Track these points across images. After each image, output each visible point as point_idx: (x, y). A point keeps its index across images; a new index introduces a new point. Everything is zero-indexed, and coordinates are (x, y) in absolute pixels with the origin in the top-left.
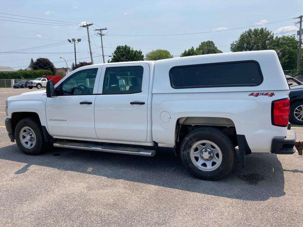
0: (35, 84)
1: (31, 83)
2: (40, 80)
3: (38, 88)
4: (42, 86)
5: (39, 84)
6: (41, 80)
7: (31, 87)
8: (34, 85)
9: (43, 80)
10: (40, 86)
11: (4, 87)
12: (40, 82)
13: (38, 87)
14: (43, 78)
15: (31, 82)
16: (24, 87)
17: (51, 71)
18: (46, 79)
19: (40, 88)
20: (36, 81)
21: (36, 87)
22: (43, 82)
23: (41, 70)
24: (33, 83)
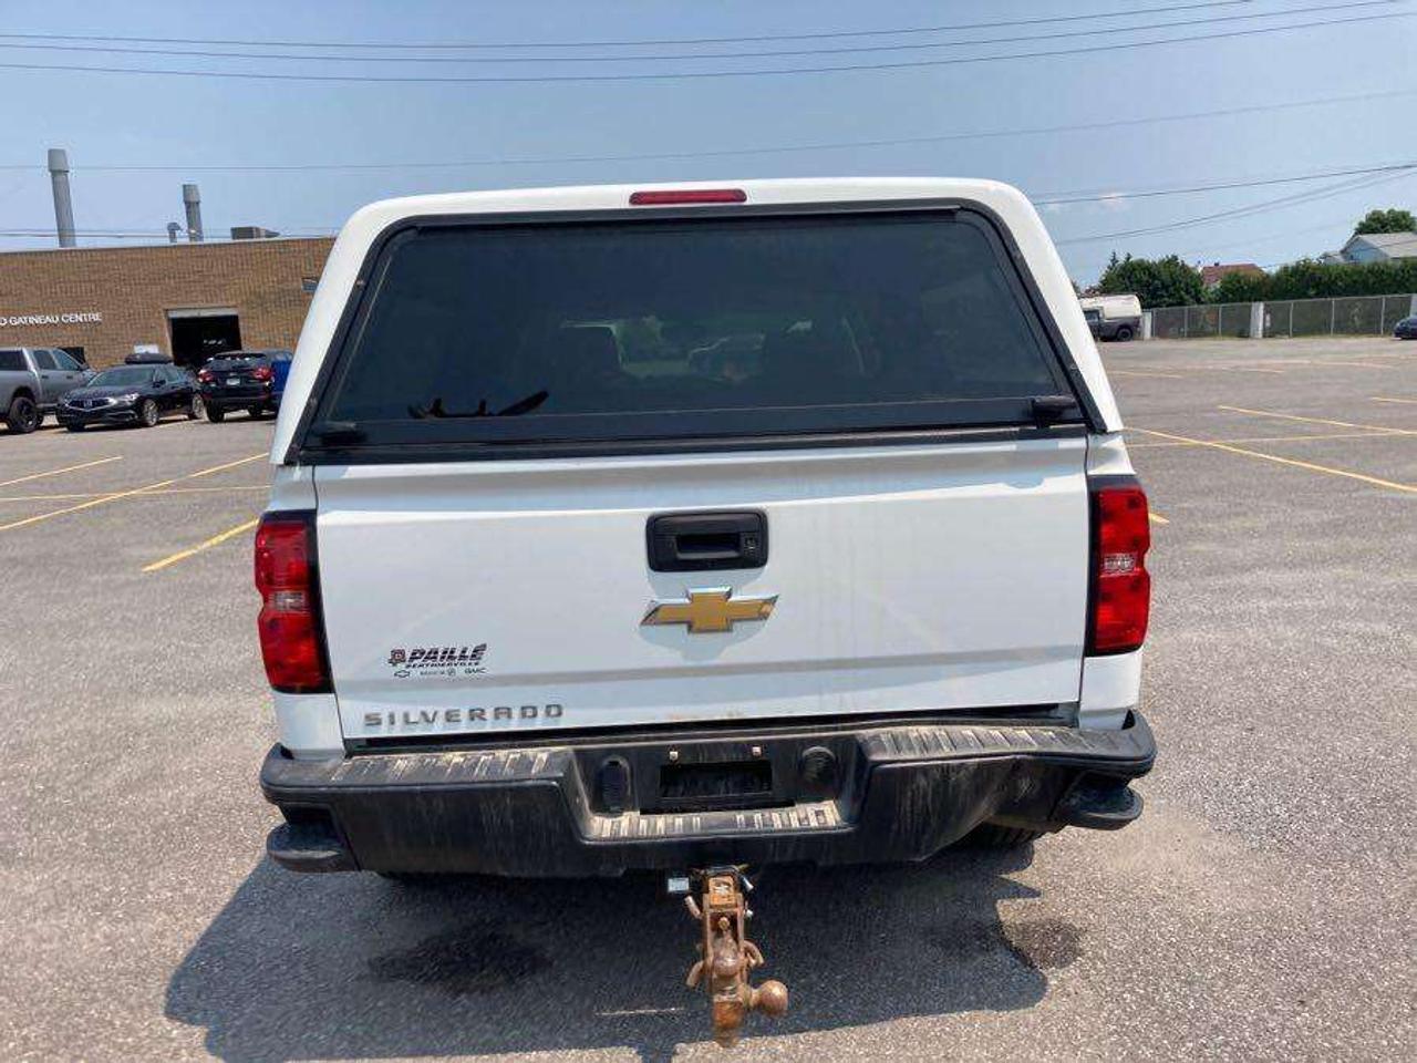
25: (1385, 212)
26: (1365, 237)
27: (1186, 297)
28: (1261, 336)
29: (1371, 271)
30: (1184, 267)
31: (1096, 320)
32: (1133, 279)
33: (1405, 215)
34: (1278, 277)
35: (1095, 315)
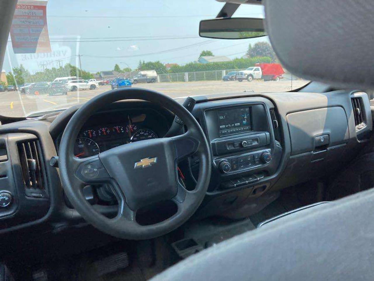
0: (246, 75)
1: (241, 75)
2: (252, 69)
3: (249, 81)
4: (254, 77)
5: (251, 75)
6: (254, 70)
7: (241, 80)
8: (244, 77)
9: (255, 70)
10: (251, 78)
11: (215, 80)
12: (251, 72)
13: (249, 78)
14: (255, 68)
15: (241, 73)
16: (234, 80)
17: (270, 57)
18: (259, 68)
19: (251, 80)
20: (247, 72)
21: (247, 79)
22: (256, 72)
23: (258, 57)
24: (242, 74)
25: (206, 51)
26: (203, 57)
27: (162, 72)
28: (188, 81)
29: (206, 65)
30: (161, 64)
31: (146, 77)
32: (149, 67)
33: (210, 52)
34: (186, 66)
35: (145, 76)
